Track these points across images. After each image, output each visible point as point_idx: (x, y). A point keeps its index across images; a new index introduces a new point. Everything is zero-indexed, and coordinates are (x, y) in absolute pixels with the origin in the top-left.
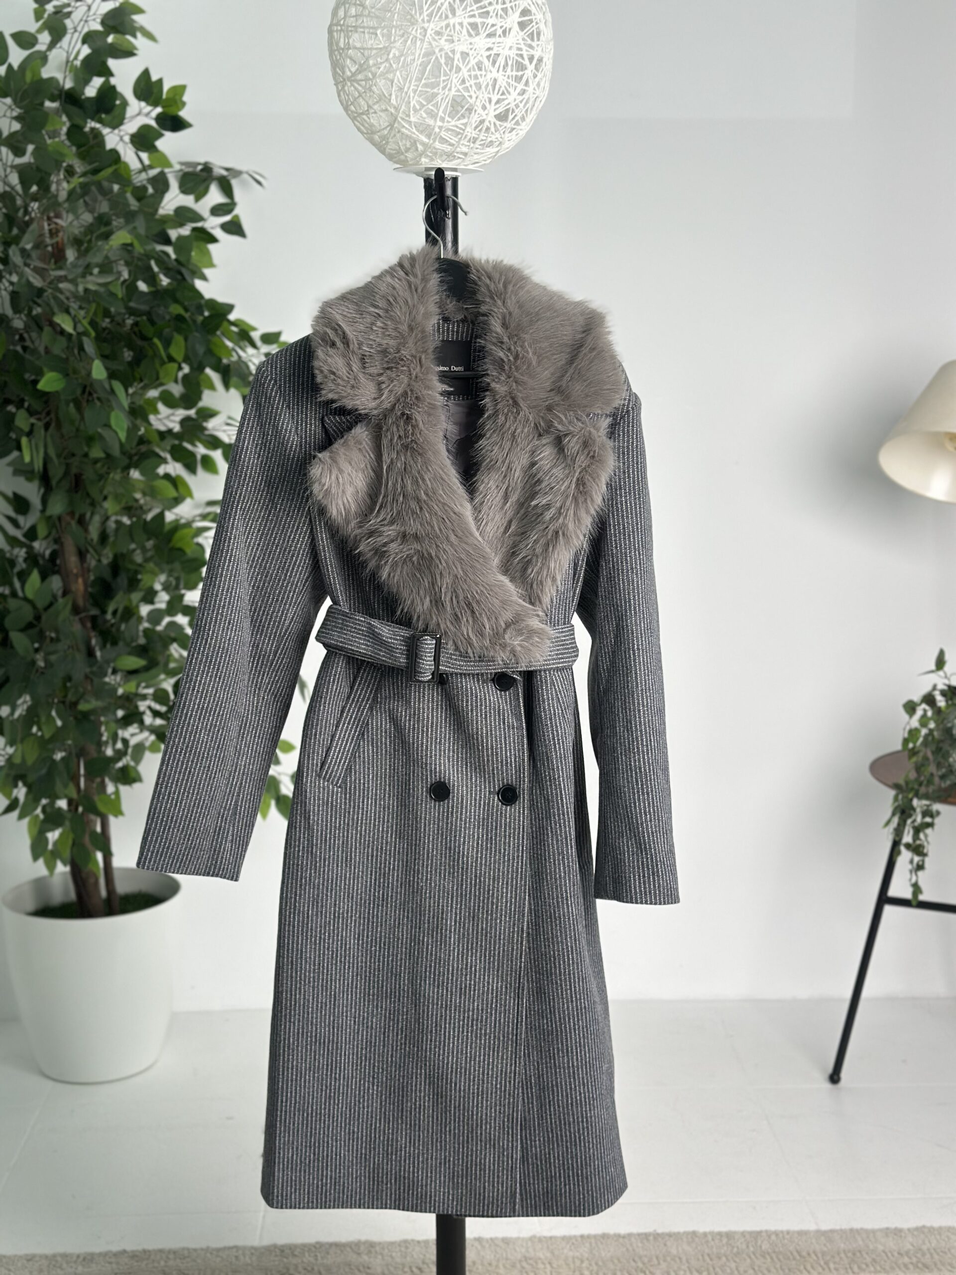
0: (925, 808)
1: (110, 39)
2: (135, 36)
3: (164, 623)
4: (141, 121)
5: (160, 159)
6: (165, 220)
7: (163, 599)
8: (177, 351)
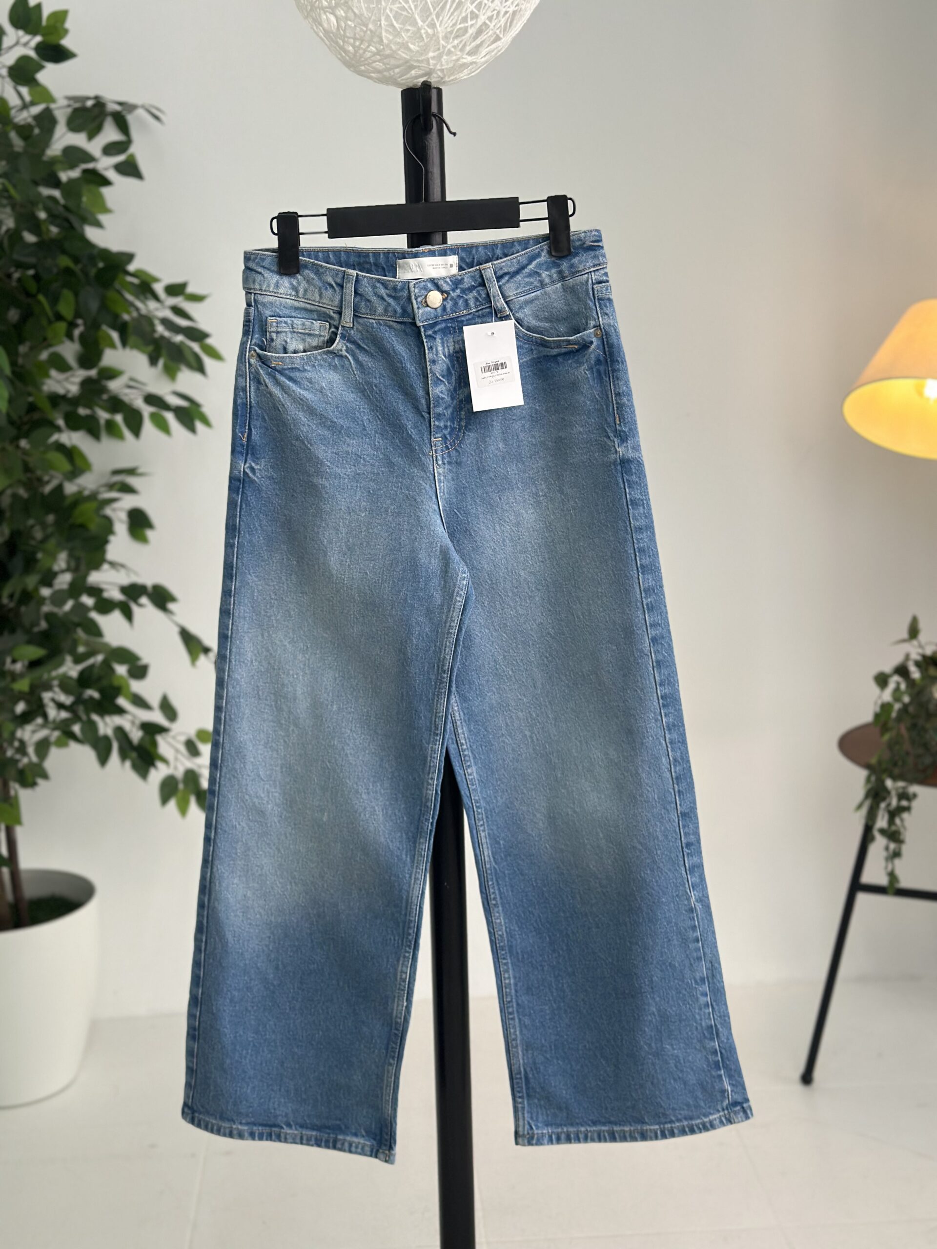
0: (901, 791)
3: (69, 605)
4: (20, 52)
5: (42, 94)
6: (54, 161)
7: (64, 580)
8: (66, 308)
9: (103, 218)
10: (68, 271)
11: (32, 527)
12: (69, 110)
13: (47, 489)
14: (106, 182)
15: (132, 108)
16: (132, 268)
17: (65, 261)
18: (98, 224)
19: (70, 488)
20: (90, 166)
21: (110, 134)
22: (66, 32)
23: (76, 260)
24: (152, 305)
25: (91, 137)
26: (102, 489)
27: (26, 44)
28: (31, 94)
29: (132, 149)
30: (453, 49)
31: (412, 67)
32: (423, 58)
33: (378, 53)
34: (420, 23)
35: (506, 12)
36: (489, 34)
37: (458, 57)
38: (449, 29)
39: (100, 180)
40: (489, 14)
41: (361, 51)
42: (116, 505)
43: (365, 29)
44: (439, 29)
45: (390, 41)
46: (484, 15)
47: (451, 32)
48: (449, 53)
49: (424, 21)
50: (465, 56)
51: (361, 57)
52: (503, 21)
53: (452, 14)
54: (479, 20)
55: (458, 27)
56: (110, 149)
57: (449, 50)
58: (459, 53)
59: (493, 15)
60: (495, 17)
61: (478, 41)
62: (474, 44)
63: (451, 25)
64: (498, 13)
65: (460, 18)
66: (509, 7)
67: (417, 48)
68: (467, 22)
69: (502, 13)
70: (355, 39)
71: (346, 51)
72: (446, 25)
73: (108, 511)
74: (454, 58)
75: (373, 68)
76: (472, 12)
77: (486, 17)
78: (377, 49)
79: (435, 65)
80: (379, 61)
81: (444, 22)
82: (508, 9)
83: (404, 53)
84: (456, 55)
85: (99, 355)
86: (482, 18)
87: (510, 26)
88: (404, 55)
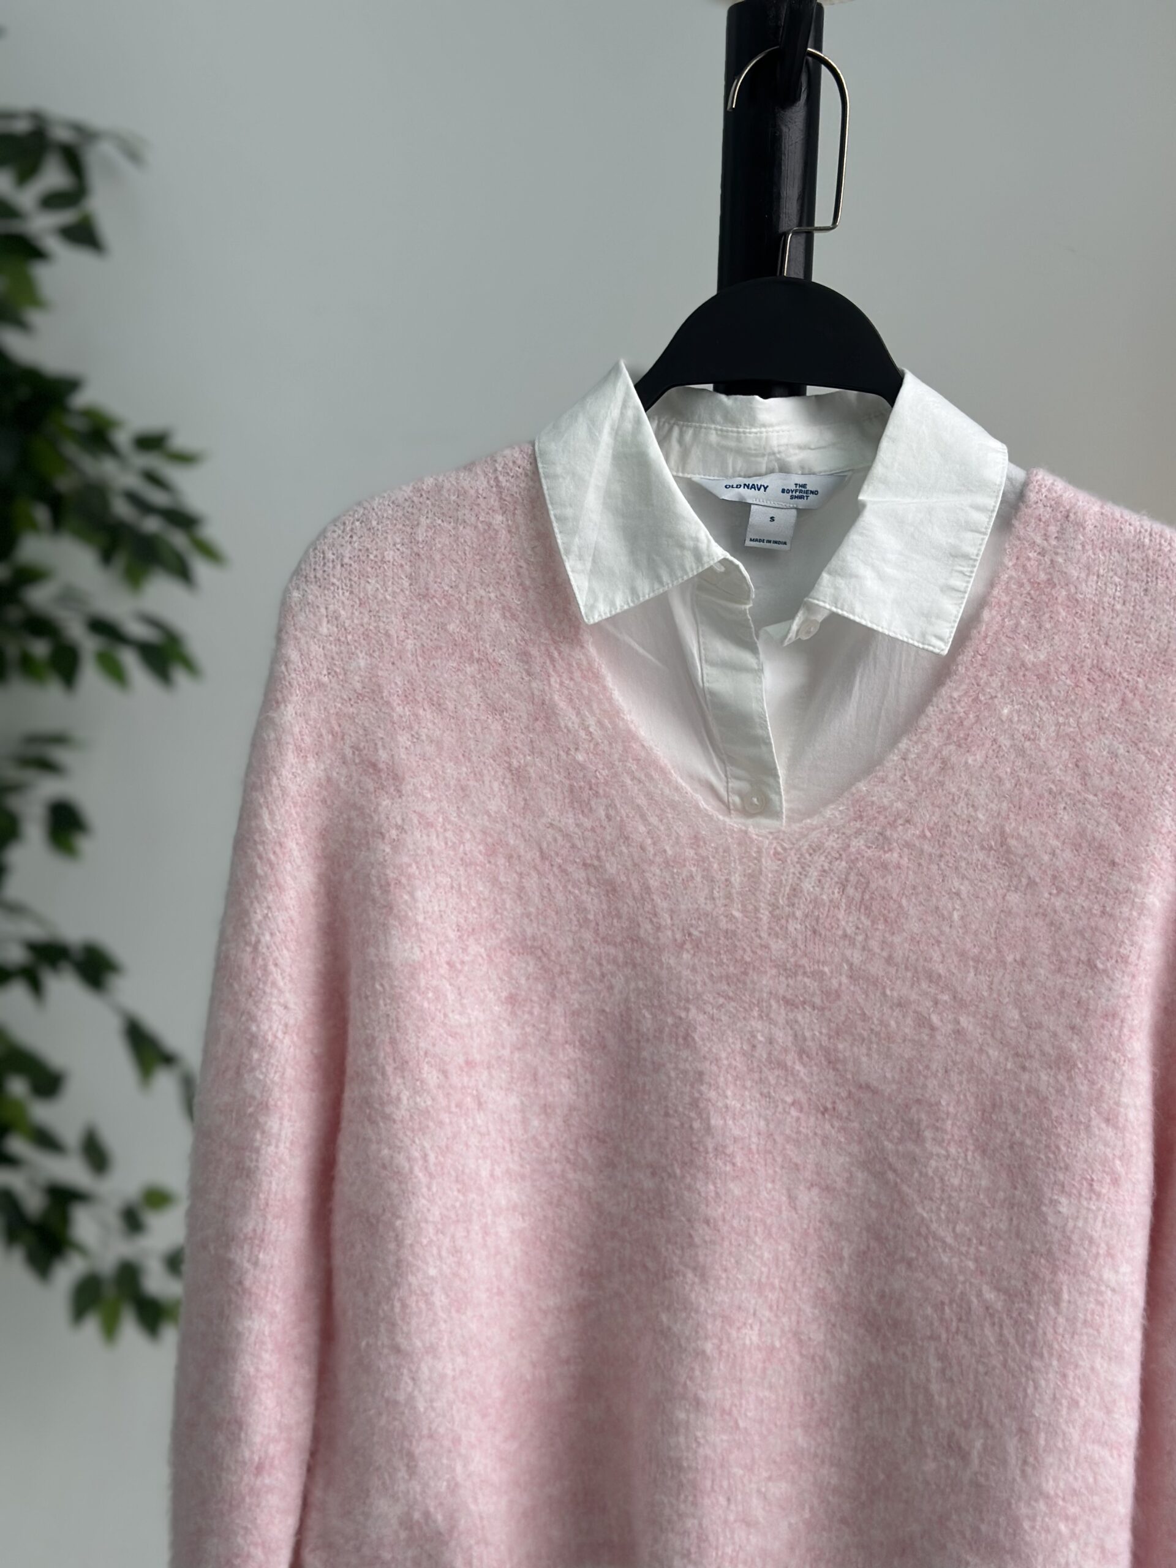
9: (35, 317)
14: (41, 255)
15: (93, 136)
16: (76, 403)
18: (24, 327)
20: (14, 226)
21: (53, 178)
24: (108, 465)
25: (21, 180)
26: (8, 767)
29: (89, 205)
39: (31, 251)
56: (52, 201)
73: (13, 804)
85: (12, 543)
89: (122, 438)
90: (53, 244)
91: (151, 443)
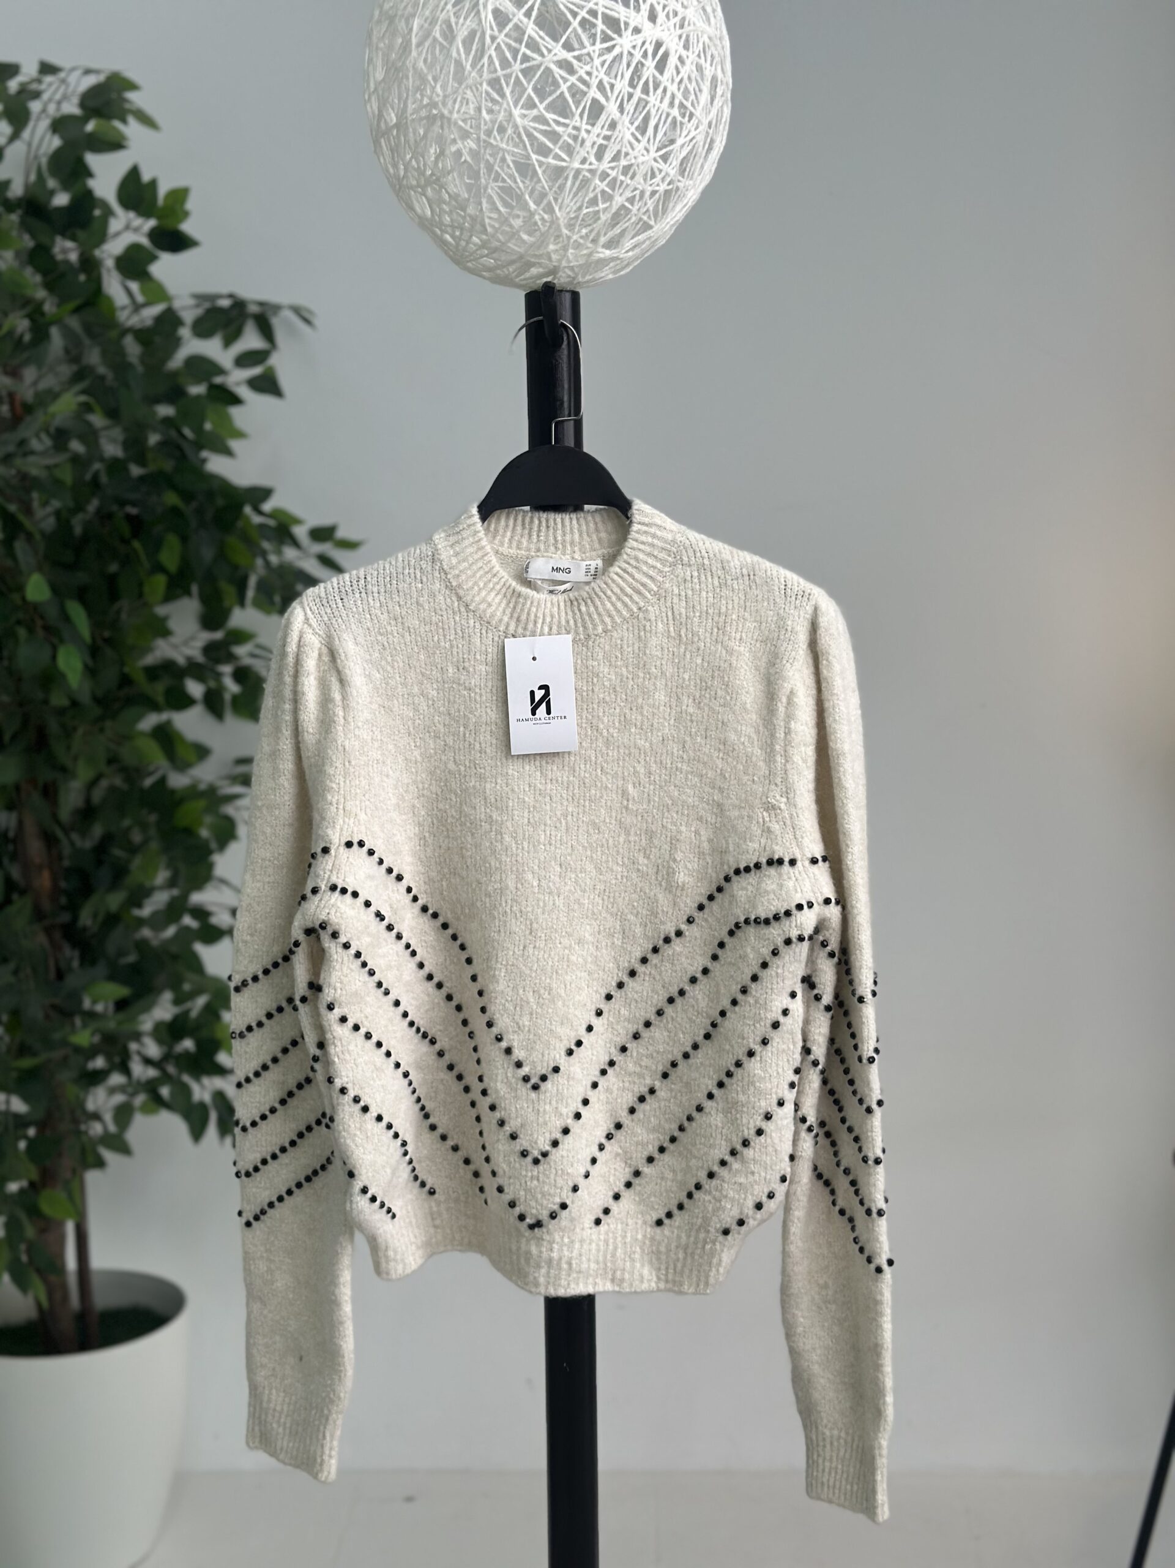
1: (90, 127)
2: (124, 121)
3: (170, 931)
4: (129, 238)
5: (156, 292)
6: (175, 374)
7: (159, 900)
8: (170, 558)
9: (234, 444)
10: (175, 511)
11: (129, 829)
12: (199, 312)
13: (148, 782)
14: (236, 400)
15: (276, 308)
16: (267, 506)
17: (171, 499)
18: (228, 452)
19: (178, 781)
20: (218, 380)
21: (251, 340)
22: (186, 214)
23: (187, 496)
24: (290, 554)
25: (228, 342)
26: (225, 783)
27: (136, 230)
28: (143, 291)
29: (274, 360)
30: (581, 241)
31: (529, 265)
32: (541, 252)
33: (484, 244)
34: (533, 206)
35: (654, 193)
36: (632, 221)
37: (590, 250)
38: (572, 215)
39: (229, 398)
40: (628, 194)
41: (463, 243)
42: (241, 803)
43: (462, 213)
44: (558, 214)
45: (496, 230)
46: (621, 195)
47: (577, 217)
48: (578, 246)
49: (537, 203)
50: (600, 250)
51: (465, 249)
52: (650, 204)
53: (576, 195)
54: (614, 203)
55: (585, 211)
56: (245, 360)
57: (576, 241)
58: (590, 245)
59: (635, 196)
60: (637, 198)
61: (617, 230)
62: (610, 234)
63: (575, 208)
64: (642, 193)
65: (587, 199)
66: (658, 185)
67: (532, 239)
68: (597, 205)
69: (648, 194)
70: (452, 226)
71: (444, 243)
72: (568, 210)
73: (229, 810)
74: (585, 252)
75: (484, 265)
76: (603, 192)
77: (624, 198)
78: (481, 240)
79: (560, 261)
80: (487, 256)
81: (565, 205)
82: (657, 188)
83: (515, 245)
84: (587, 248)
85: (225, 614)
86: (619, 200)
87: (664, 211)
88: (516, 248)
89: (300, 532)
90: (244, 392)
91: (322, 534)
